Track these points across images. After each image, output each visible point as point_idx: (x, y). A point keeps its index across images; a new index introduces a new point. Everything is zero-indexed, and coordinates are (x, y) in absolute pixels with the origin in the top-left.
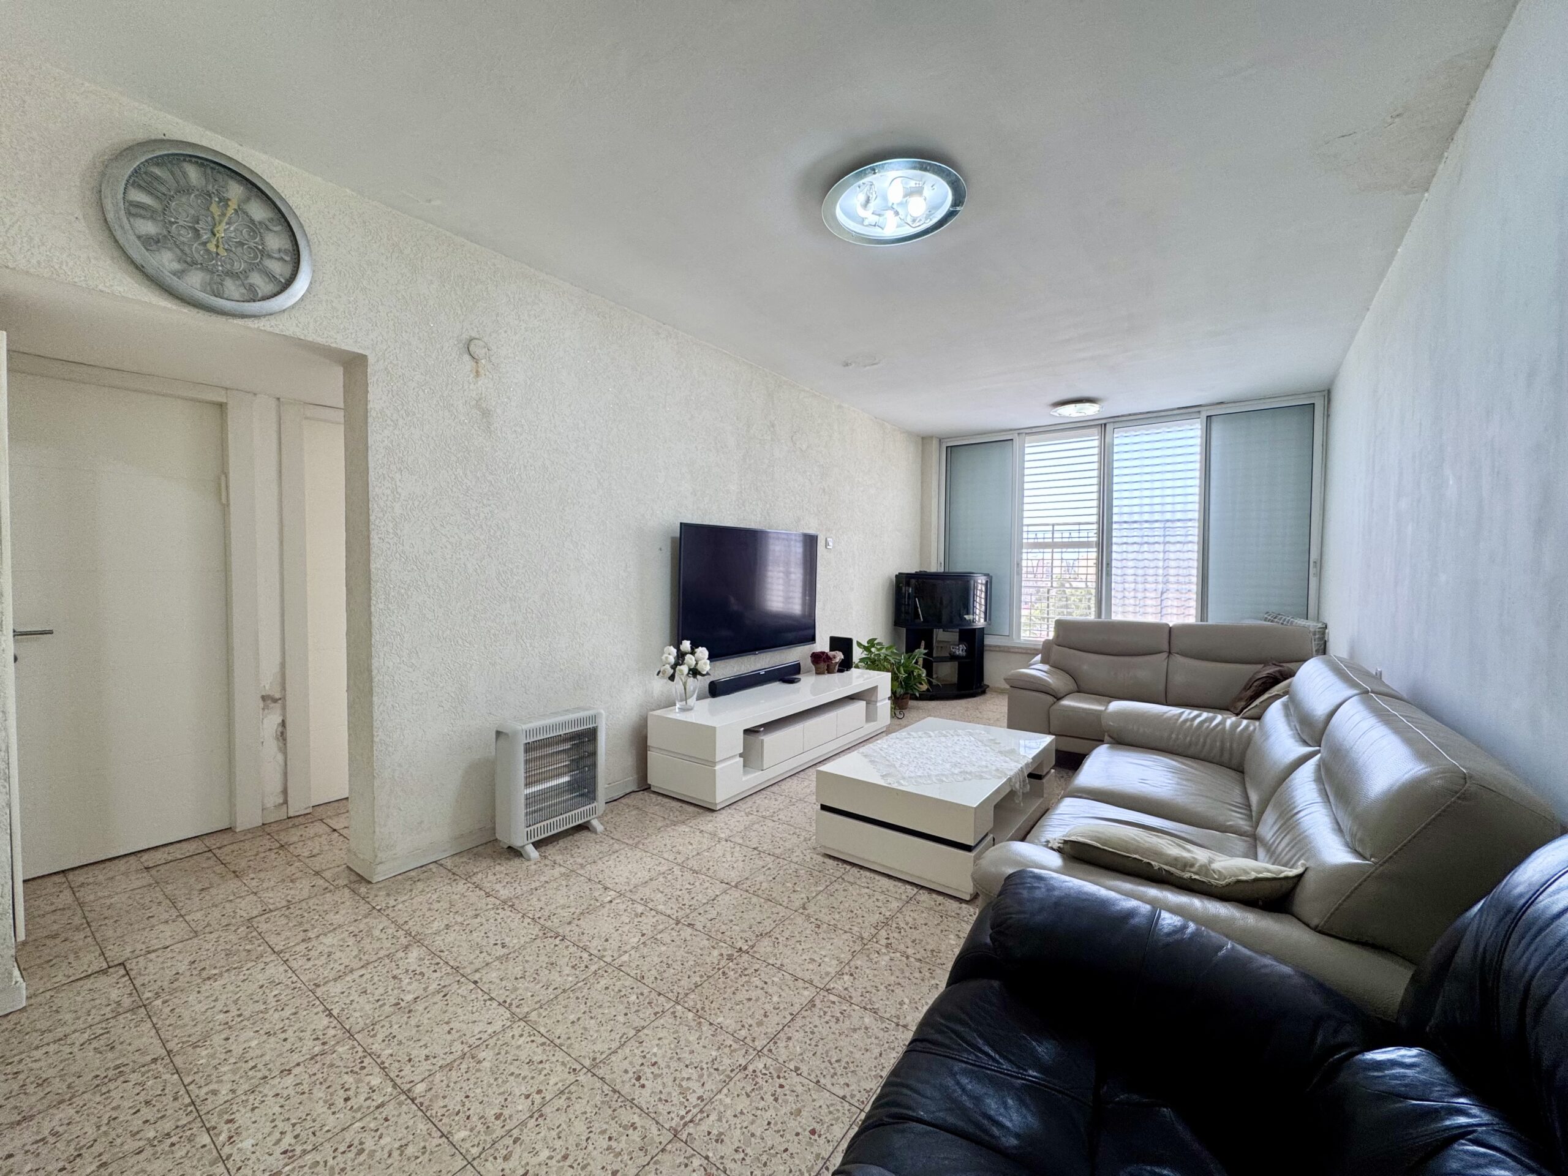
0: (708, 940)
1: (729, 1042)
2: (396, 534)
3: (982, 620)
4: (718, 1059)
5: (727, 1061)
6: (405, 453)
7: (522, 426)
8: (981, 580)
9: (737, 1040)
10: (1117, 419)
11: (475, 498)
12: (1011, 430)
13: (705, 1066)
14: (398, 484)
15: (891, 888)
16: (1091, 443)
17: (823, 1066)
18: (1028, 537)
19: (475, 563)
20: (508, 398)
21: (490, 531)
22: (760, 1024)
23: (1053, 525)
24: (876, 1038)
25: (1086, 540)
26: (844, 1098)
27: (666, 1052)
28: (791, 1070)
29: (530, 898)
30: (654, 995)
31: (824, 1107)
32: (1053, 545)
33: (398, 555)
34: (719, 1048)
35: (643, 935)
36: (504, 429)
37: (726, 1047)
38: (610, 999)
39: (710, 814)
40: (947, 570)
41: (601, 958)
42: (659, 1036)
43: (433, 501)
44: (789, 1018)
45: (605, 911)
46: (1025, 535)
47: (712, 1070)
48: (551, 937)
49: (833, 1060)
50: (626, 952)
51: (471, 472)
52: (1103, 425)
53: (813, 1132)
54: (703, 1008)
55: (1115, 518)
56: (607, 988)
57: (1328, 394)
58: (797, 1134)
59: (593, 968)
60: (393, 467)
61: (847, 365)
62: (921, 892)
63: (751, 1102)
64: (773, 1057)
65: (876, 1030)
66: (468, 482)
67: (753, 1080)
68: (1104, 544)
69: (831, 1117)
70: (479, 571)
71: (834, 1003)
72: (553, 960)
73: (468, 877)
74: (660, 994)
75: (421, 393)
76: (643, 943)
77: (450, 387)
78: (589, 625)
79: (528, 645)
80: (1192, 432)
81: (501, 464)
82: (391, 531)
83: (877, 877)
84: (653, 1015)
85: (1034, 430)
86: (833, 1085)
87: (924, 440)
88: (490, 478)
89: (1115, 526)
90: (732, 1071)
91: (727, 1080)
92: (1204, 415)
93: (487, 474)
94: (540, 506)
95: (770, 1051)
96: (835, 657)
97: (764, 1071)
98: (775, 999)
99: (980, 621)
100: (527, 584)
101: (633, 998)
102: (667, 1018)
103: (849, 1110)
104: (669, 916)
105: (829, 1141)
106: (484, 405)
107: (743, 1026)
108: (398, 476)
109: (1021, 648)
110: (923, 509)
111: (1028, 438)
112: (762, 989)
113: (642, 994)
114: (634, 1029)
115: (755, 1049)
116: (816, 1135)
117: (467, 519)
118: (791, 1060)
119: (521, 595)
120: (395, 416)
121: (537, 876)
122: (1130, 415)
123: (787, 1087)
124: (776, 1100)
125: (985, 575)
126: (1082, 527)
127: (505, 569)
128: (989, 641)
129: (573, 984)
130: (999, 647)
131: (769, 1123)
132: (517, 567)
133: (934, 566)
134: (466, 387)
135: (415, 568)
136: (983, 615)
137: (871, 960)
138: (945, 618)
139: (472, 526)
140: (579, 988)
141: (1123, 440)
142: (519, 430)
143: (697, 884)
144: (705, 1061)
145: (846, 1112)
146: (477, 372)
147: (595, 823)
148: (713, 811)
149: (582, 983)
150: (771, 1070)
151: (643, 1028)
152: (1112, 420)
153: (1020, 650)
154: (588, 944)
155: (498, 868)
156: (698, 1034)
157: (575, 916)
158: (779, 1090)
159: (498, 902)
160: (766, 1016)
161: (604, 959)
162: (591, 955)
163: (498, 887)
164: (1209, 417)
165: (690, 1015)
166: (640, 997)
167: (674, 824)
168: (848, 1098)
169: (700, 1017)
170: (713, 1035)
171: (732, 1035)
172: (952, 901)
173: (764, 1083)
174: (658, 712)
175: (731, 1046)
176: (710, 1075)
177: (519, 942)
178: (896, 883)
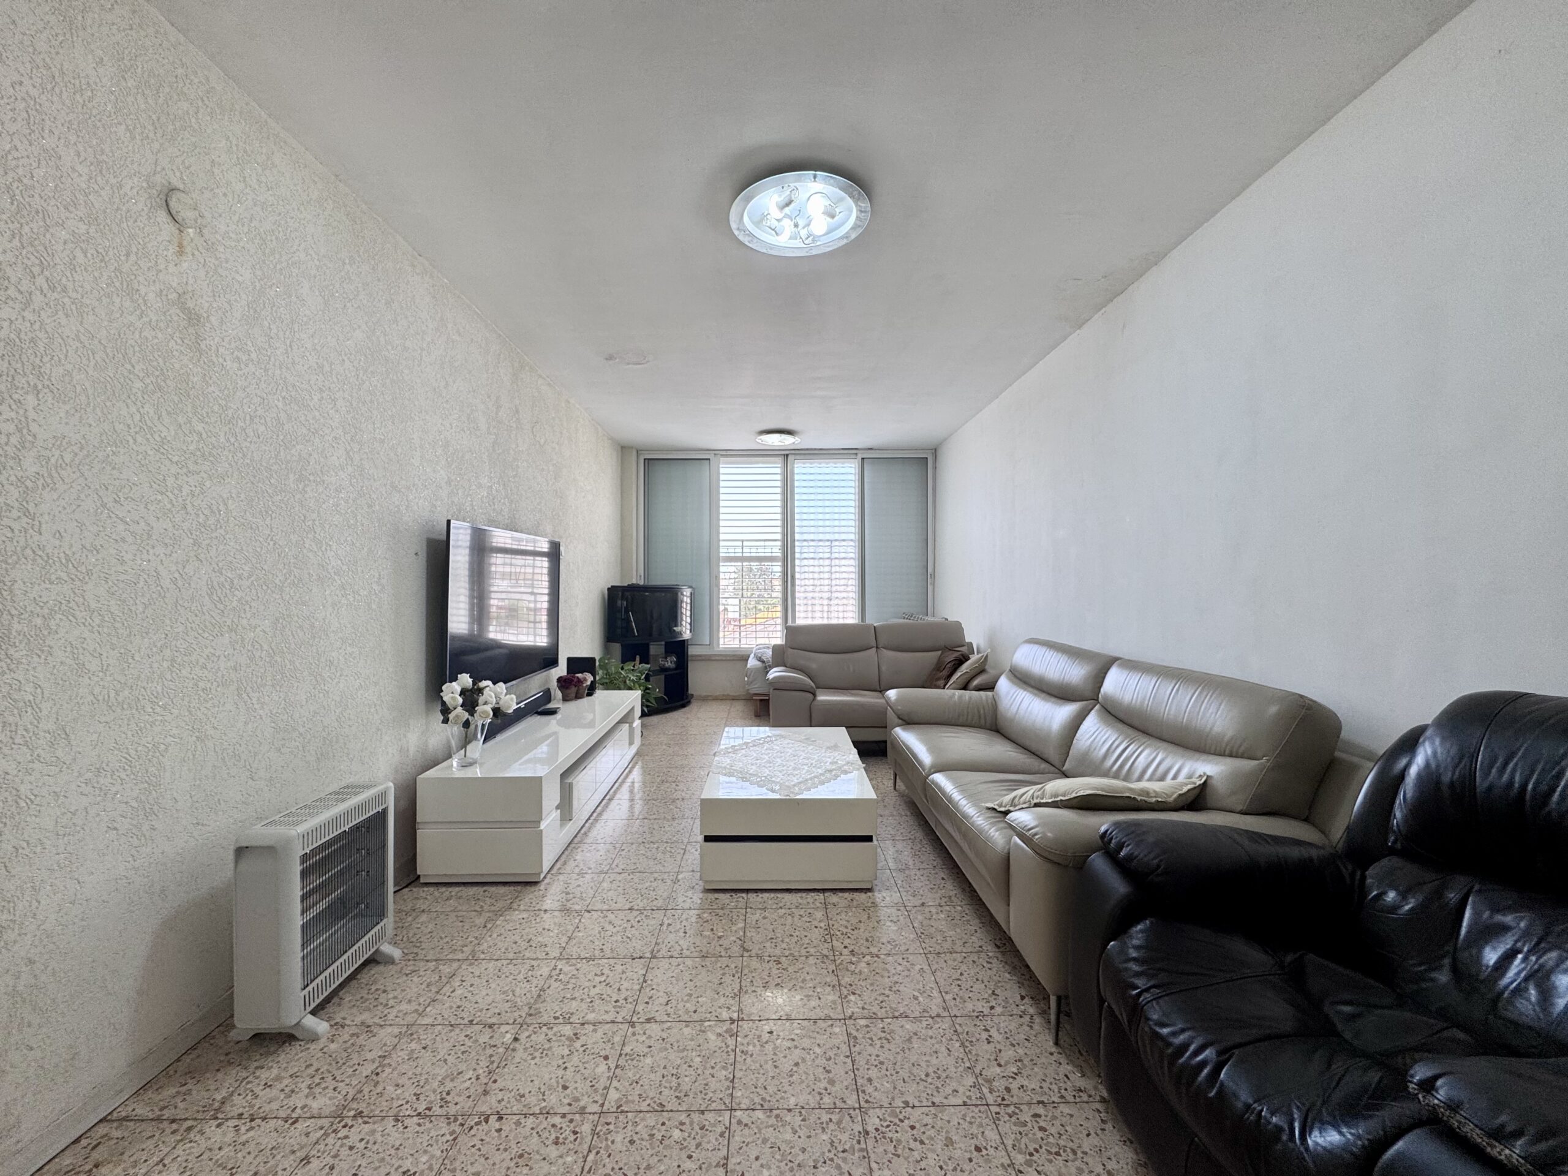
0: (687, 1026)
1: (825, 1118)
2: (26, 513)
3: (688, 632)
4: (834, 1139)
5: (844, 1137)
6: (45, 359)
7: (249, 353)
8: (687, 592)
9: (830, 1111)
10: (797, 452)
11: (175, 459)
12: (708, 450)
13: (831, 1155)
14: (32, 414)
15: (800, 901)
16: (773, 470)
17: (921, 1087)
18: (723, 552)
19: (174, 568)
20: (229, 302)
21: (198, 515)
22: (832, 1082)
23: (743, 541)
24: (931, 1037)
25: (770, 555)
26: (965, 1104)
27: (778, 1167)
28: (904, 1108)
29: (379, 1089)
30: (696, 1117)
31: (961, 1121)
32: (742, 559)
33: (28, 552)
34: (823, 1128)
35: (606, 1058)
36: (221, 350)
37: (827, 1124)
38: (650, 1152)
39: (533, 889)
40: (646, 583)
41: (582, 1111)
42: (753, 1157)
43: (101, 455)
44: (849, 1061)
45: (520, 1054)
46: (721, 550)
47: (841, 1155)
48: (477, 1124)
49: (923, 1077)
50: (606, 1088)
51: (169, 413)
52: (786, 456)
53: (978, 1149)
54: (763, 1099)
55: (797, 537)
56: (632, 1142)
57: (935, 451)
58: (971, 1160)
59: (586, 1128)
60: (21, 381)
61: (610, 358)
62: (826, 895)
63: (906, 1159)
64: (876, 1106)
65: (923, 1031)
66: (164, 429)
67: (884, 1138)
68: (787, 558)
69: (974, 1127)
70: (180, 583)
71: (867, 1026)
72: (515, 1150)
73: (216, 1113)
74: (703, 1112)
75: (79, 254)
76: (617, 1067)
77: (133, 258)
78: (335, 662)
79: (254, 701)
80: (849, 469)
81: (216, 408)
82: (16, 505)
83: (779, 895)
84: (721, 1139)
85: (729, 453)
86: (946, 1098)
87: (624, 450)
88: (199, 427)
89: (797, 543)
90: (859, 1142)
91: (865, 1154)
92: (860, 456)
93: (194, 420)
94: (273, 481)
95: (867, 1102)
96: (585, 680)
97: (885, 1124)
98: (818, 1050)
99: (687, 635)
100: (253, 604)
101: (676, 1134)
102: (738, 1133)
103: (980, 1111)
104: (613, 1022)
105: (996, 1148)
106: (190, 304)
107: (820, 1094)
108: (31, 401)
109: (721, 655)
110: (623, 520)
111: (722, 459)
112: (796, 1047)
113: (682, 1124)
114: (717, 1165)
115: (854, 1109)
116: (984, 1150)
117: (162, 493)
118: (893, 1099)
119: (244, 622)
120: (25, 285)
121: (355, 1056)
122: (807, 449)
123: (917, 1125)
124: (922, 1142)
125: (690, 587)
126: (767, 543)
127: (222, 579)
128: (692, 651)
129: (580, 1164)
130: (700, 656)
131: (941, 1168)
132: (240, 577)
133: (636, 578)
134: (162, 267)
135: (64, 575)
136: (688, 627)
137: (853, 973)
138: (655, 633)
139: (169, 506)
140: (595, 1162)
141: (801, 469)
142: (244, 358)
143: (606, 971)
144: (826, 1151)
145: (980, 1114)
146: (181, 246)
147: (387, 948)
148: (536, 883)
149: (591, 1157)
150: (889, 1119)
151: (727, 1158)
152: (793, 452)
153: (720, 658)
154: (544, 1104)
155: (264, 1075)
156: (788, 1128)
157: (484, 1080)
158: (915, 1132)
159: (325, 1122)
160: (829, 1072)
161: (587, 1111)
162: (564, 1116)
163: (298, 1101)
164: (863, 459)
165: (759, 1114)
166: (683, 1128)
167: (500, 913)
168: (969, 1102)
169: (771, 1110)
170: (804, 1120)
171: (820, 1108)
172: (858, 894)
173: (896, 1135)
174: (431, 773)
175: (831, 1120)
176: (845, 1160)
177: (432, 1157)
178: (800, 895)
